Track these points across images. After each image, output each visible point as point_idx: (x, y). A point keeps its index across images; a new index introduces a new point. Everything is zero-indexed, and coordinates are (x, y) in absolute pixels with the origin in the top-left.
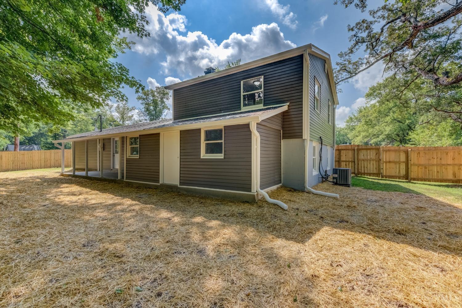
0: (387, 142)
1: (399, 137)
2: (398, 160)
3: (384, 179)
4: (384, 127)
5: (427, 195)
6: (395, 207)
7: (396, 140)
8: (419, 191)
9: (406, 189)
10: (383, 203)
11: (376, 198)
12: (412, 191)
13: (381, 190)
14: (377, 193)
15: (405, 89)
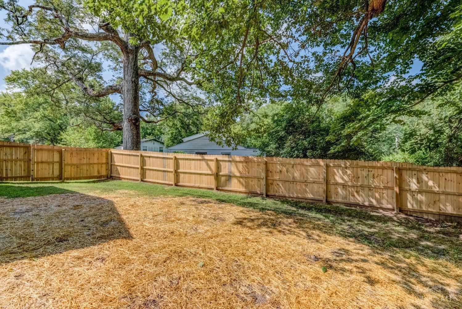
0: (36, 141)
1: (50, 136)
2: (51, 160)
3: (35, 182)
4: (33, 123)
5: (81, 192)
6: (52, 212)
7: (47, 139)
8: (74, 189)
9: (61, 189)
10: (37, 211)
11: (27, 207)
12: (67, 190)
13: (33, 195)
14: (27, 200)
15: (57, 87)
